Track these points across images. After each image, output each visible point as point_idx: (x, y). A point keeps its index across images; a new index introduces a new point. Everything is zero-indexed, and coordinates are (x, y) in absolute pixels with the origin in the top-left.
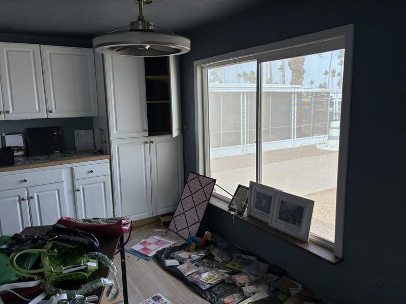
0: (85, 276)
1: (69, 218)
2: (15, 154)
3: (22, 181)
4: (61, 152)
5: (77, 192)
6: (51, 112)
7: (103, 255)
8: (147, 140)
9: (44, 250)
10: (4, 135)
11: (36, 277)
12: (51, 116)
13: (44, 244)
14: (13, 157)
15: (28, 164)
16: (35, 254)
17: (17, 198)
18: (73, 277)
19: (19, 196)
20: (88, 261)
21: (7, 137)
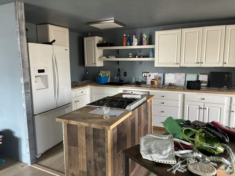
0: (214, 152)
1: (218, 123)
2: (201, 85)
3: (202, 99)
4: (228, 87)
5: (232, 112)
6: (225, 63)
7: (229, 148)
9: (198, 131)
10: (199, 74)
11: (190, 141)
12: (225, 66)
13: (199, 129)
14: (200, 86)
15: (207, 91)
16: (193, 132)
17: (198, 107)
18: (208, 150)
19: (199, 106)
20: (219, 146)
21: (200, 76)
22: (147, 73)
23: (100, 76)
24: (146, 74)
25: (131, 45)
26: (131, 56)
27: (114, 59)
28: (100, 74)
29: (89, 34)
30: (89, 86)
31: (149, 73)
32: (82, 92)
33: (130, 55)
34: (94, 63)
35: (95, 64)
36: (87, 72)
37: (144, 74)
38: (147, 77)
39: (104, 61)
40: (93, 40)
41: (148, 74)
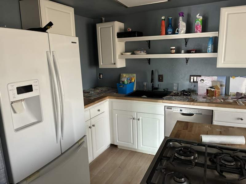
22: (197, 76)
23: (123, 82)
24: (195, 78)
25: (174, 33)
26: (174, 51)
27: (143, 55)
28: (123, 79)
29: (103, 19)
30: (108, 99)
31: (200, 76)
32: (99, 110)
33: (173, 49)
34: (113, 62)
35: (115, 64)
36: (101, 76)
37: (192, 77)
38: (197, 82)
39: (126, 60)
40: (111, 28)
41: (199, 79)
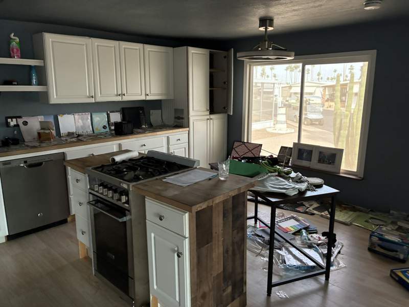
3: (142, 146)
8: (208, 117)
10: (109, 112)
12: (149, 98)
21: (111, 115)
22: (16, 117)
37: (9, 120)
38: (19, 126)
41: (20, 121)
